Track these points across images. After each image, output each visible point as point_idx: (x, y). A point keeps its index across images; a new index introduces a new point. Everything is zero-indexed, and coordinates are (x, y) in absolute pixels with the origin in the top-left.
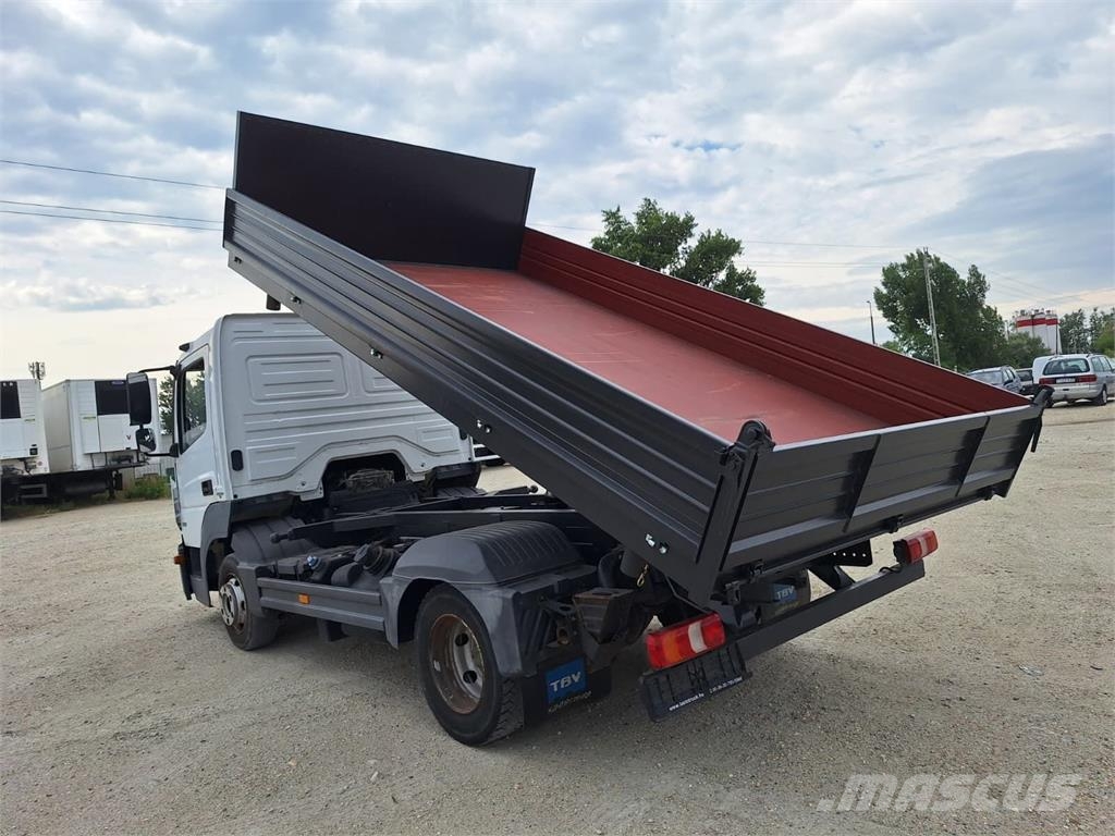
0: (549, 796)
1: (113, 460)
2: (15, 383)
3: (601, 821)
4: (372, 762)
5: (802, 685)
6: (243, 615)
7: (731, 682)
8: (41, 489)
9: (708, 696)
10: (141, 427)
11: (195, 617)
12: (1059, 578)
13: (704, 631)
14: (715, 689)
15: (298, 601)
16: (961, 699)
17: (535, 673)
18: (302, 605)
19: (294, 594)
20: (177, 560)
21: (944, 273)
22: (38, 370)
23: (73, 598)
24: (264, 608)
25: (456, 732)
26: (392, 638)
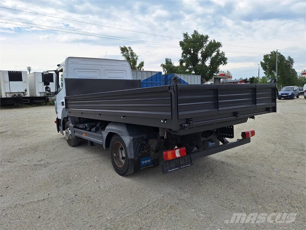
0: (138, 190)
1: (46, 94)
2: (21, 72)
3: (149, 198)
4: (96, 177)
5: (212, 168)
6: (71, 137)
7: (187, 166)
8: (28, 101)
9: (180, 168)
10: (47, 86)
11: (60, 137)
12: (293, 146)
13: (180, 152)
14: (182, 167)
15: (83, 135)
16: (254, 177)
17: (137, 159)
18: (84, 136)
19: (82, 133)
20: (56, 122)
21: (281, 57)
22: (29, 69)
23: (31, 129)
24: (75, 136)
25: (118, 172)
26: (104, 147)
